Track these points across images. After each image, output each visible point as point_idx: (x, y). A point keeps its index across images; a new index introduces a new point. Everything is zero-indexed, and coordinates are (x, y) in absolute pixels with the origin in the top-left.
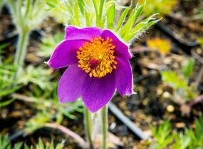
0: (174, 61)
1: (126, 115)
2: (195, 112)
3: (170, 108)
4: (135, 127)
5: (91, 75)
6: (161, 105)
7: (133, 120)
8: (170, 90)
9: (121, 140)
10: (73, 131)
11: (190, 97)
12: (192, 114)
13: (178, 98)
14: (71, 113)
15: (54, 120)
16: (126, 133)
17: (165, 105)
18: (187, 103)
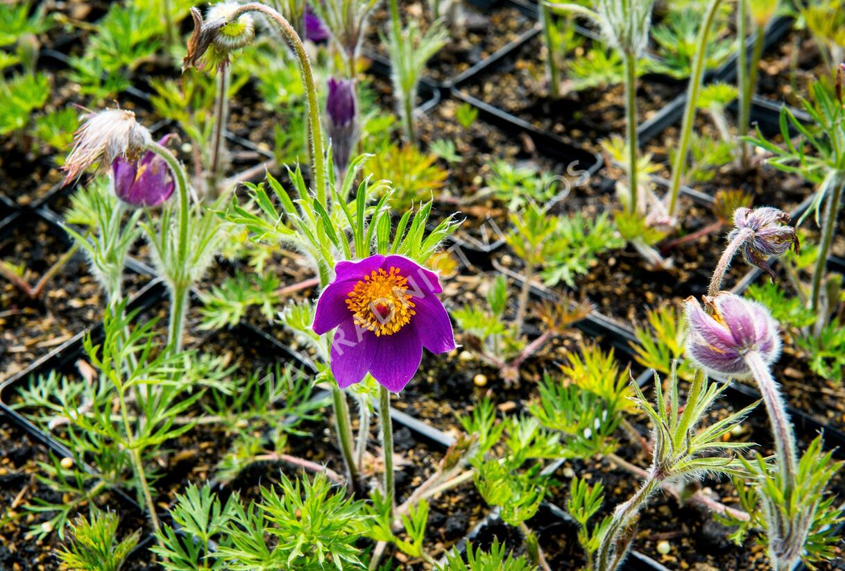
0: (462, 289)
1: (402, 410)
2: (528, 376)
3: (480, 379)
4: (425, 427)
5: (378, 334)
6: (462, 376)
7: (417, 416)
8: (474, 344)
9: (406, 456)
10: (310, 459)
11: (512, 348)
12: (522, 380)
13: (490, 357)
14: (297, 428)
15: (270, 447)
16: (412, 443)
17: (469, 375)
18: (510, 361)
